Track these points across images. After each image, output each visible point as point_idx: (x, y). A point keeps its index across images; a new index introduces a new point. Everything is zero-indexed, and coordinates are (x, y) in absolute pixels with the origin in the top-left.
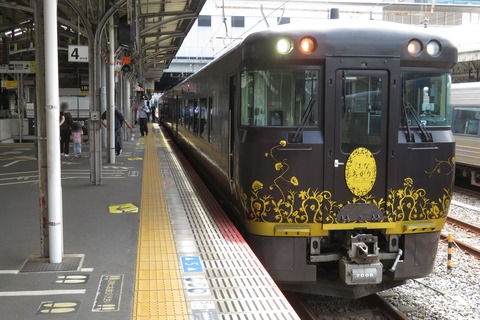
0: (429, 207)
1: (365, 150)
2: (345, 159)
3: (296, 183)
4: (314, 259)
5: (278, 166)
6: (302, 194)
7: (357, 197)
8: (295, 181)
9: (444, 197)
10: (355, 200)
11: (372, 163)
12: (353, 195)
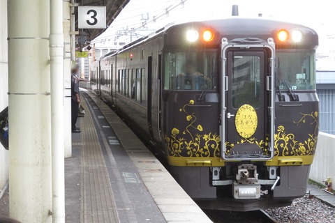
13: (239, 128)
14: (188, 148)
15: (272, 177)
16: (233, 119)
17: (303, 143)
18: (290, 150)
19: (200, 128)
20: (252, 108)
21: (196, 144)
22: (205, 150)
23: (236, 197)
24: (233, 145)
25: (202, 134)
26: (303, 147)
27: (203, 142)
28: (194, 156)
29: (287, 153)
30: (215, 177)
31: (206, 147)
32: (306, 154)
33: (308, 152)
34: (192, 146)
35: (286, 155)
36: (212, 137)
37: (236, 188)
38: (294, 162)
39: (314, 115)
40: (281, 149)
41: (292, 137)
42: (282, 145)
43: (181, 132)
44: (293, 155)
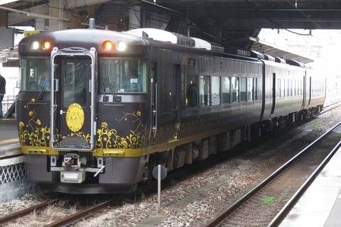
13: (69, 123)
14: (30, 139)
15: (99, 165)
16: (64, 115)
17: (125, 137)
18: (113, 143)
19: (39, 122)
20: (80, 107)
21: (36, 136)
22: (42, 141)
23: (62, 180)
24: (64, 137)
25: (40, 127)
26: (125, 142)
27: (41, 134)
28: (35, 145)
29: (110, 146)
30: (53, 164)
31: (43, 138)
32: (129, 148)
33: (130, 146)
34: (33, 137)
35: (109, 148)
36: (47, 130)
37: (62, 174)
38: (117, 154)
39: (136, 114)
40: (104, 143)
41: (114, 132)
42: (105, 139)
43: (25, 125)
44: (116, 148)
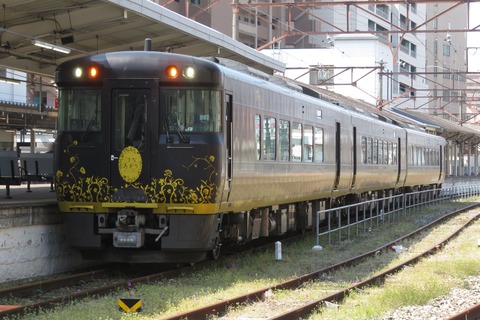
0: (187, 193)
1: (133, 148)
2: (118, 154)
3: (84, 172)
4: (101, 231)
5: (72, 159)
6: (88, 180)
7: (128, 184)
8: (83, 171)
9: (202, 187)
10: (126, 186)
11: (138, 158)
12: (125, 182)
